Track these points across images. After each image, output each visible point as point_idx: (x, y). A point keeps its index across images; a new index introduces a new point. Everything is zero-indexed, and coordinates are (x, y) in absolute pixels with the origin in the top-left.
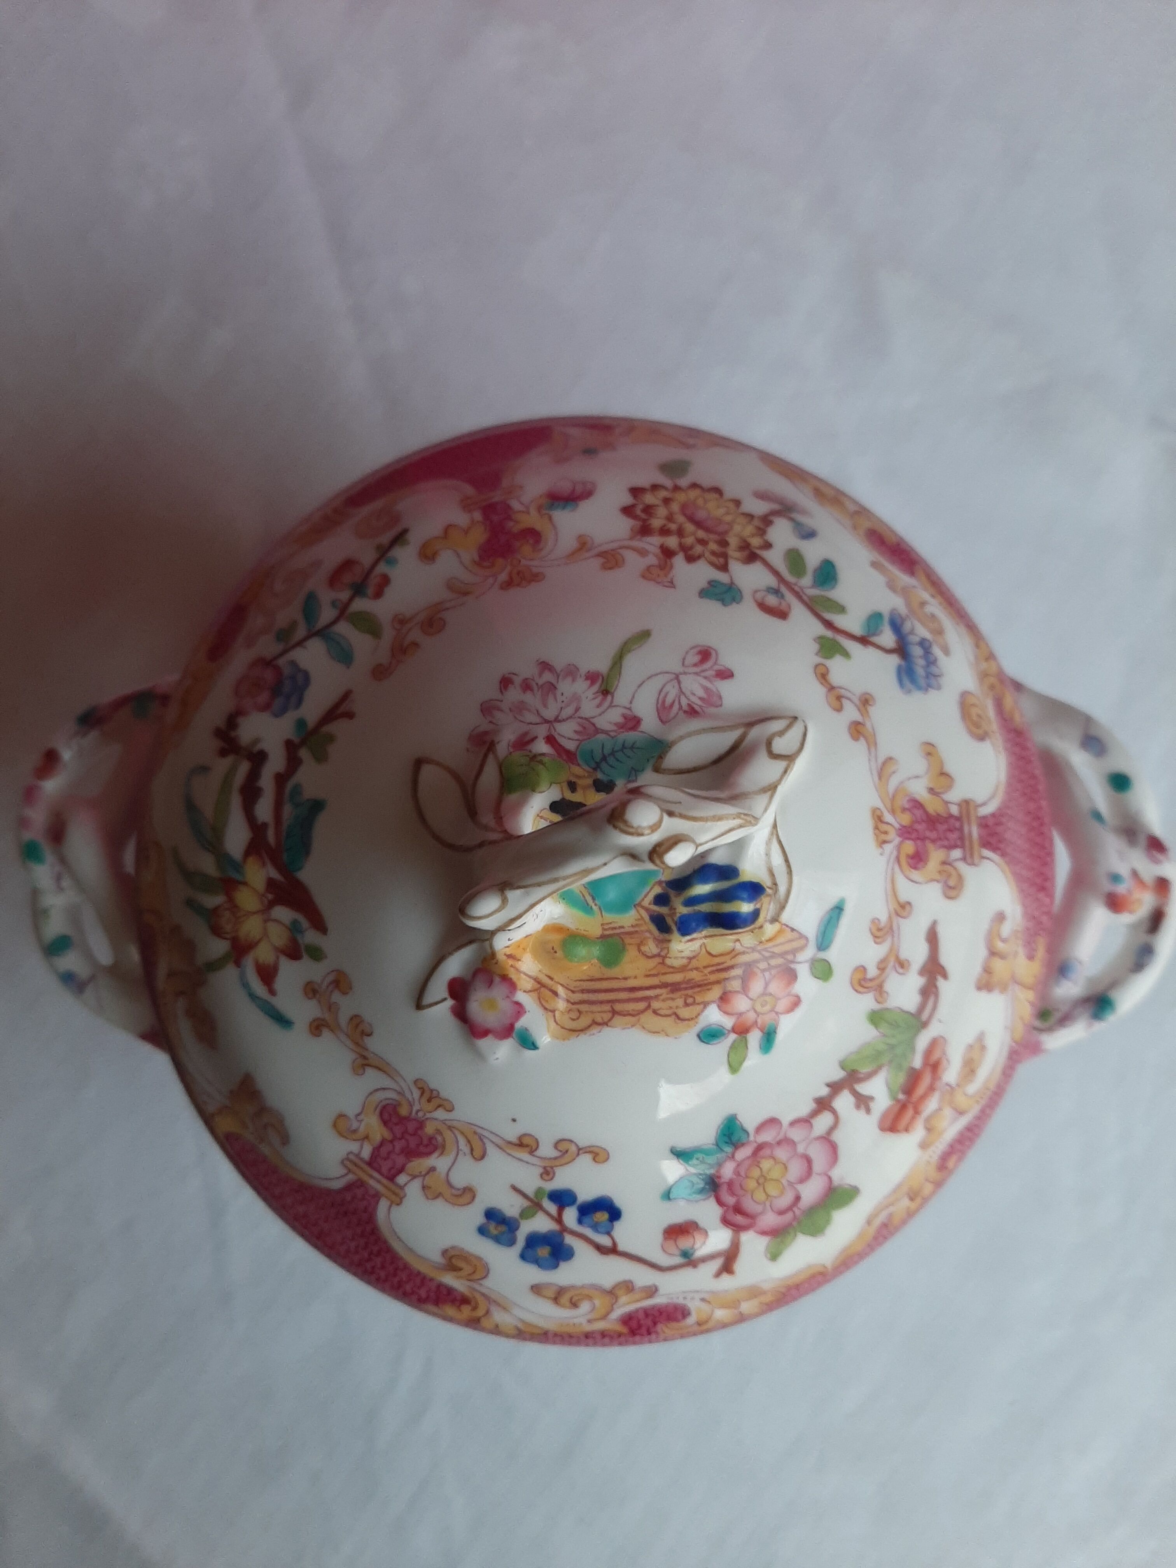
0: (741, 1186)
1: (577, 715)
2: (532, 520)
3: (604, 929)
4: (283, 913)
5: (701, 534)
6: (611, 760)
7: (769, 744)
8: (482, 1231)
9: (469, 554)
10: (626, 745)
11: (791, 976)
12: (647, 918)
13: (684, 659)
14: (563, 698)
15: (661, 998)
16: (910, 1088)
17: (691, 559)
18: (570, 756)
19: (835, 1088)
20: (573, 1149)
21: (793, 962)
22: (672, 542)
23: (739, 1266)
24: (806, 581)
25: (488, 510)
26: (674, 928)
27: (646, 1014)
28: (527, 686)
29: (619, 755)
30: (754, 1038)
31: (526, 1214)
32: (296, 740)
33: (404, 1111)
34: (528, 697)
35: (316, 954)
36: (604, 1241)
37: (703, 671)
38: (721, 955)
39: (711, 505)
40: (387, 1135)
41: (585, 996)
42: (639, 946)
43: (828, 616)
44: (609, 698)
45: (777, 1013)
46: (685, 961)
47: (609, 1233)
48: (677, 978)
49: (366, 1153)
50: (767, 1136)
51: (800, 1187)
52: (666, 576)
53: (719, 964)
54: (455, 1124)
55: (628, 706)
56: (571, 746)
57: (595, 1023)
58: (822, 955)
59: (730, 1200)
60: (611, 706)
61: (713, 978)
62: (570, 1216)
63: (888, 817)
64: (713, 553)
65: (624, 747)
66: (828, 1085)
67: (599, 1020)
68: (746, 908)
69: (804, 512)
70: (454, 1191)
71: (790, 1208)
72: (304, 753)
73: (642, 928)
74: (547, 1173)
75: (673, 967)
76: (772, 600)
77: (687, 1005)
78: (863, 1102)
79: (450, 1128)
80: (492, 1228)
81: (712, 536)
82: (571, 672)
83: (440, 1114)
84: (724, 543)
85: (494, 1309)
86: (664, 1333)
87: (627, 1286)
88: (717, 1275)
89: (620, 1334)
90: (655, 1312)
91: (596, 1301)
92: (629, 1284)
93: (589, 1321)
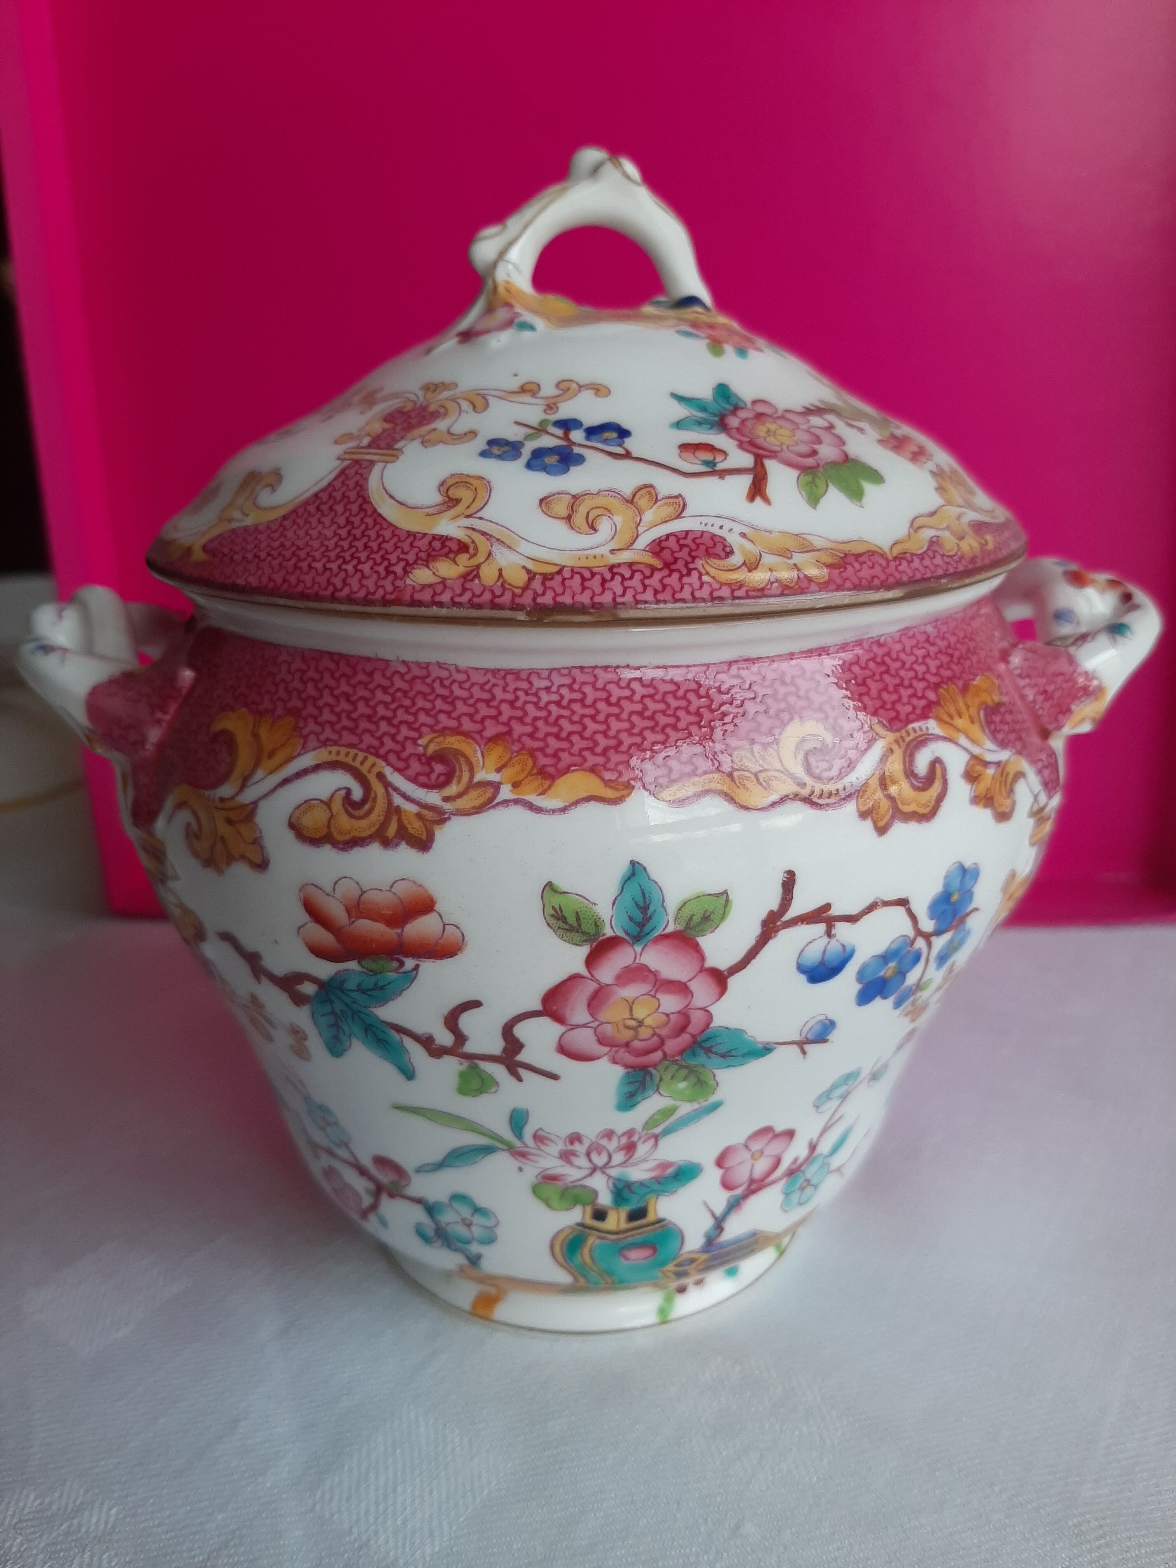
0: (752, 433)
8: (484, 454)
19: (821, 409)
20: (574, 386)
30: (728, 348)
31: (530, 437)
33: (407, 409)
36: (616, 448)
40: (390, 426)
47: (620, 445)
49: (365, 443)
50: (765, 410)
51: (814, 446)
54: (459, 396)
59: (745, 438)
62: (577, 436)
66: (813, 405)
70: (455, 439)
71: (809, 456)
74: (551, 407)
79: (453, 400)
80: (495, 450)
83: (445, 396)
85: (498, 550)
86: (707, 573)
87: (650, 493)
88: (751, 497)
89: (653, 569)
90: (688, 541)
91: (618, 519)
92: (651, 489)
93: (613, 552)
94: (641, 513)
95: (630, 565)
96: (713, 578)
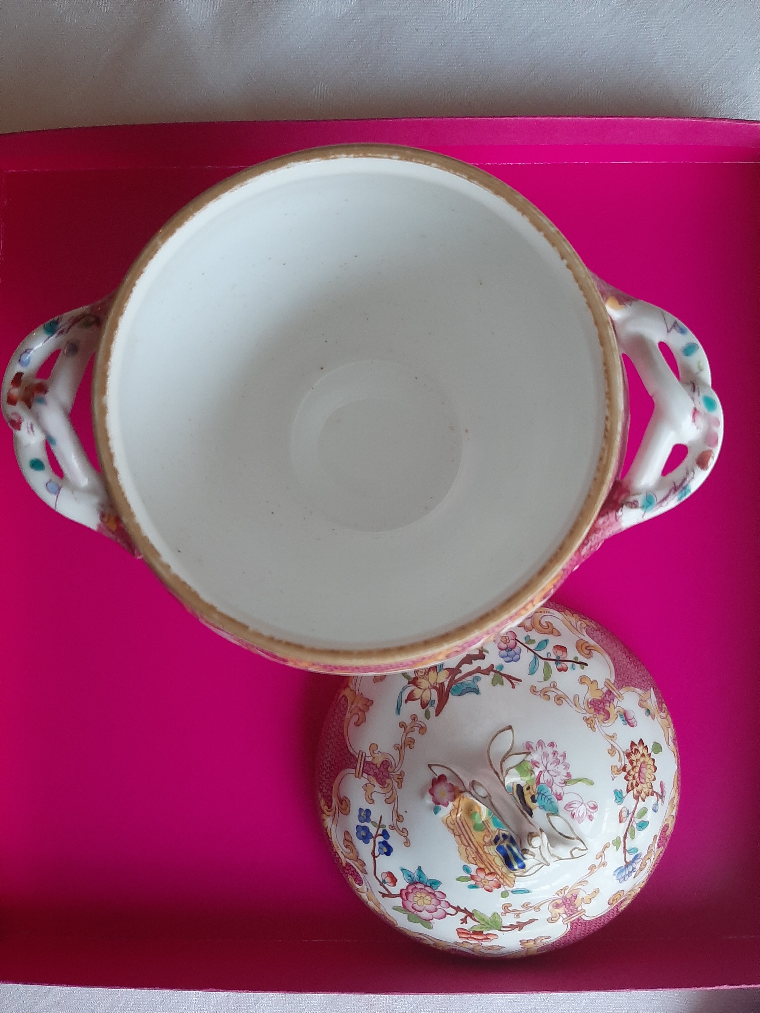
0: (416, 892)
1: (554, 777)
2: (613, 711)
3: (486, 821)
4: (435, 695)
5: (637, 775)
6: (544, 797)
7: (575, 849)
8: (360, 810)
9: (590, 697)
10: (551, 800)
11: (499, 886)
12: (497, 834)
13: (590, 802)
14: (557, 769)
15: (472, 849)
16: (475, 933)
17: (626, 778)
18: (538, 782)
19: (465, 911)
20: (406, 835)
21: (504, 886)
22: (629, 767)
23: (386, 898)
24: (637, 821)
25: (609, 692)
26: (497, 845)
27: (464, 846)
28: (554, 753)
29: (546, 799)
30: (472, 882)
31: (374, 823)
32: (495, 669)
33: (389, 769)
34: (551, 756)
35: (427, 715)
36: (377, 853)
37: (589, 811)
38: (496, 863)
39: (649, 771)
40: (378, 766)
41: (460, 824)
42: (486, 835)
43: (628, 835)
44: (565, 785)
45: (484, 887)
46: (488, 852)
47: (380, 854)
48: (481, 852)
49: (368, 759)
50: (438, 895)
51: (425, 910)
52: (616, 774)
53: (492, 863)
54: (394, 791)
55: (565, 793)
56: (542, 781)
57: (453, 830)
58: (510, 893)
59: (410, 890)
60: (562, 787)
61: (486, 863)
62: (380, 839)
63: (567, 892)
64: (632, 784)
65: (549, 799)
66: (465, 908)
67: (455, 832)
68: (516, 867)
69: (663, 802)
70: (370, 796)
71: (415, 910)
72: (492, 673)
73: (492, 834)
74: (392, 827)
75: (484, 849)
76: (624, 814)
77: (473, 858)
78: (464, 921)
79: (392, 789)
80: (363, 813)
81: (638, 779)
82: (567, 766)
83: (395, 784)
84: (637, 785)
85: (331, 818)
86: (349, 879)
88: (381, 893)
89: (342, 864)
90: (355, 874)
93: (342, 852)
95: (339, 857)
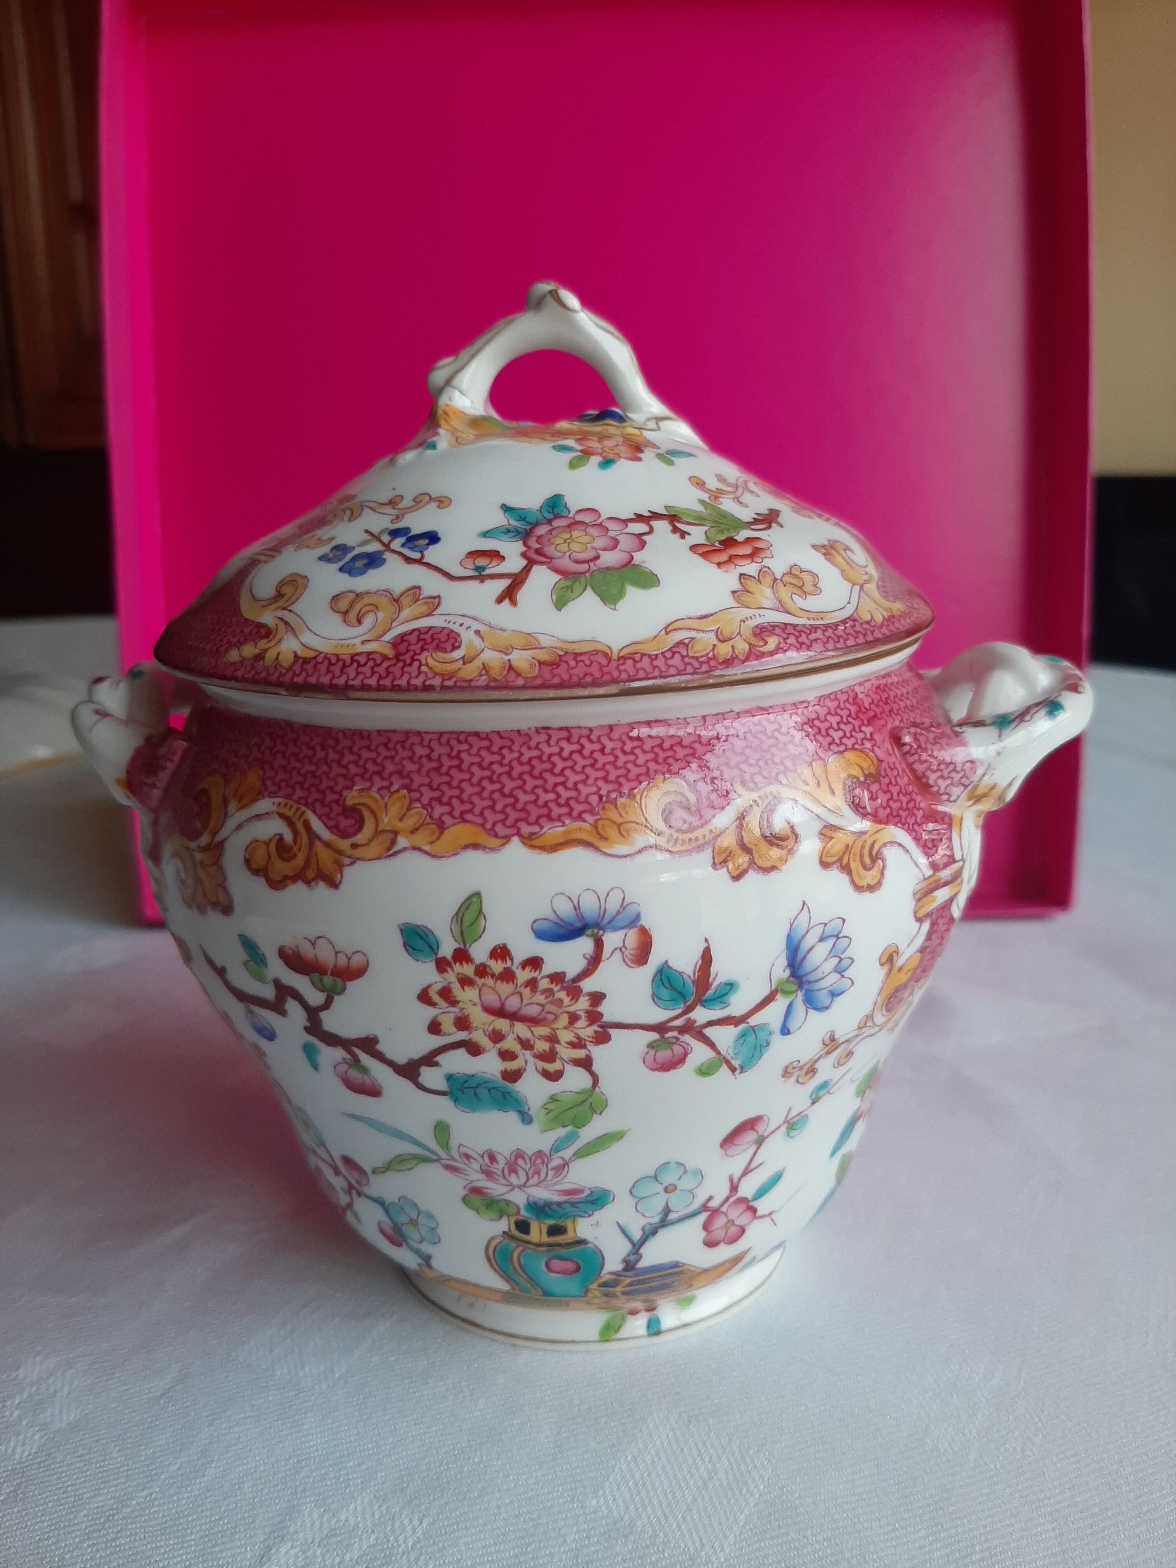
0: (549, 541)
8: (322, 556)
11: (639, 451)
16: (727, 544)
19: (657, 517)
20: (427, 499)
21: (643, 447)
23: (522, 595)
30: (596, 460)
31: (363, 544)
36: (415, 554)
45: (620, 457)
47: (421, 552)
50: (584, 518)
51: (601, 553)
58: (669, 456)
59: (536, 546)
62: (397, 543)
66: (650, 512)
71: (587, 561)
74: (398, 518)
77: (552, 437)
78: (680, 532)
79: (344, 509)
80: (332, 554)
85: (287, 637)
86: (427, 664)
87: (415, 594)
88: (499, 600)
89: (385, 658)
90: (427, 637)
91: (380, 615)
92: (418, 591)
93: (363, 642)
94: (400, 609)
95: (369, 654)
96: (431, 668)
